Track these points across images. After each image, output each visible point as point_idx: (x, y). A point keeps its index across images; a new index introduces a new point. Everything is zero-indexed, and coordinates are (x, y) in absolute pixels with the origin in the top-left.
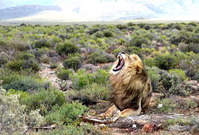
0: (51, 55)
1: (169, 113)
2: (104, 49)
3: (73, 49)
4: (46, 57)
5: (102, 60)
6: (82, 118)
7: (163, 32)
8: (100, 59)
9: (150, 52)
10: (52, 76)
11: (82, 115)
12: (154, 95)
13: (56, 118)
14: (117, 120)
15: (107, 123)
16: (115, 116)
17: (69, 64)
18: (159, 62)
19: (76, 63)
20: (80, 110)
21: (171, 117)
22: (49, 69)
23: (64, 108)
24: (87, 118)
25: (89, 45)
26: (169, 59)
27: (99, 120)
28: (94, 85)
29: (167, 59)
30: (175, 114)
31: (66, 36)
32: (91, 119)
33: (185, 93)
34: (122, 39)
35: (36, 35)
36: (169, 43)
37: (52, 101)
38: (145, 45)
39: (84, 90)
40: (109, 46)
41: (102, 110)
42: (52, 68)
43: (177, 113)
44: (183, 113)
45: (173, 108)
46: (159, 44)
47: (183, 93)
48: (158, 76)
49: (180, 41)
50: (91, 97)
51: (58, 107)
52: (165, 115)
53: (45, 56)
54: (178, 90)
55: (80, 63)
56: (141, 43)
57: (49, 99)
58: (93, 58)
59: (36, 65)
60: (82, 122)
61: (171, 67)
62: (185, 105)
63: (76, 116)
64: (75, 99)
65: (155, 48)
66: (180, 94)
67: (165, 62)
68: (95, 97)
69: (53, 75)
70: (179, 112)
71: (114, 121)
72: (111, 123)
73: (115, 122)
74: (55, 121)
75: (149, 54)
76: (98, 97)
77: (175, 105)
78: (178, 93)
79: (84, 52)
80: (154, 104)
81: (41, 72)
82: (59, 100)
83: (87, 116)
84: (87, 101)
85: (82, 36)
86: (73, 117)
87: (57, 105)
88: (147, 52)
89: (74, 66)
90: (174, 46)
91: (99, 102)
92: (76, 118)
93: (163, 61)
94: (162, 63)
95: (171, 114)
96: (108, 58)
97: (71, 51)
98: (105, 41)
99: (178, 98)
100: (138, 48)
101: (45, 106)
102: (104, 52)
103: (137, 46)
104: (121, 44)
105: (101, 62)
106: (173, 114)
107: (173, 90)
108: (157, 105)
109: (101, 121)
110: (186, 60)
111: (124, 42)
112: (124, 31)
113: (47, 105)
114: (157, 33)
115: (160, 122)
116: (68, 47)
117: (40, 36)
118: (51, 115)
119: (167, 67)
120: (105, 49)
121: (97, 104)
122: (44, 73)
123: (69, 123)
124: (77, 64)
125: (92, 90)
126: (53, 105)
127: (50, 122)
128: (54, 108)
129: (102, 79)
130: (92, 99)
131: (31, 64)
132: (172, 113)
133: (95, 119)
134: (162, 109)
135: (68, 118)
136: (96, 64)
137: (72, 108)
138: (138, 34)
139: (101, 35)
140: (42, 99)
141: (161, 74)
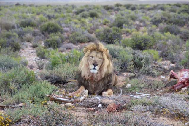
0: (34, 34)
1: (137, 93)
2: (85, 29)
3: (55, 28)
4: (30, 36)
5: (82, 40)
6: (49, 97)
7: (148, 12)
8: (81, 39)
9: (130, 32)
10: (32, 55)
11: (50, 94)
12: (125, 75)
13: (24, 97)
14: (84, 99)
15: (74, 102)
16: (83, 96)
17: (50, 43)
18: (135, 42)
19: (56, 42)
20: (48, 89)
21: (138, 97)
22: (31, 48)
23: (33, 87)
24: (54, 97)
25: (73, 25)
26: (145, 40)
27: (66, 100)
28: (67, 64)
29: (143, 39)
30: (142, 94)
31: (53, 16)
32: (58, 98)
33: (155, 73)
34: (106, 19)
35: (25, 14)
36: (151, 24)
37: (22, 80)
38: (126, 25)
39: (56, 69)
40: (93, 26)
41: (72, 89)
42: (34, 47)
43: (145, 93)
44: (150, 93)
45: (141, 88)
46: (142, 24)
47: (153, 73)
48: (131, 57)
49: (161, 22)
50: (63, 76)
51: (28, 86)
52: (132, 95)
53: (28, 36)
54: (148, 71)
55: (60, 43)
56: (123, 24)
57: (19, 79)
58: (74, 38)
59: (17, 44)
60: (50, 101)
61: (147, 47)
62: (153, 85)
63: (44, 95)
64: (47, 78)
65: (136, 28)
66: (150, 74)
67: (141, 43)
68: (67, 77)
69: (34, 54)
70: (146, 91)
71: (81, 100)
72: (77, 102)
73: (82, 102)
74: (23, 100)
75: (129, 34)
76: (69, 77)
77: (143, 85)
78: (149, 73)
79: (67, 32)
80: (123, 83)
81: (22, 51)
82: (29, 79)
83: (55, 95)
84: (58, 80)
85: (69, 16)
86: (41, 96)
87: (27, 84)
88: (127, 32)
89: (54, 46)
90: (154, 26)
91: (70, 81)
92: (44, 97)
93: (139, 41)
94: (138, 44)
95: (139, 94)
96: (88, 38)
97: (54, 31)
98: (89, 20)
99: (148, 78)
100: (119, 28)
101: (15, 85)
102: (86, 32)
103: (119, 27)
104: (105, 24)
105: (81, 42)
106: (140, 94)
107: (143, 70)
108: (126, 85)
109: (68, 100)
110: (163, 41)
111: (108, 22)
112: (110, 12)
113: (17, 84)
114: (141, 14)
115: (125, 102)
116: (51, 27)
117: (28, 16)
118: (20, 94)
119: (143, 48)
120: (87, 29)
121: (69, 83)
122: (26, 52)
123: (37, 101)
124: (57, 44)
125: (64, 69)
126: (23, 84)
127: (18, 101)
128: (24, 86)
129: (75, 59)
130: (63, 78)
131: (12, 43)
132: (139, 92)
133: (62, 98)
134: (130, 89)
135: (36, 97)
136: (77, 43)
137: (40, 88)
138: (122, 15)
139: (86, 15)
140: (13, 78)
141: (134, 54)
